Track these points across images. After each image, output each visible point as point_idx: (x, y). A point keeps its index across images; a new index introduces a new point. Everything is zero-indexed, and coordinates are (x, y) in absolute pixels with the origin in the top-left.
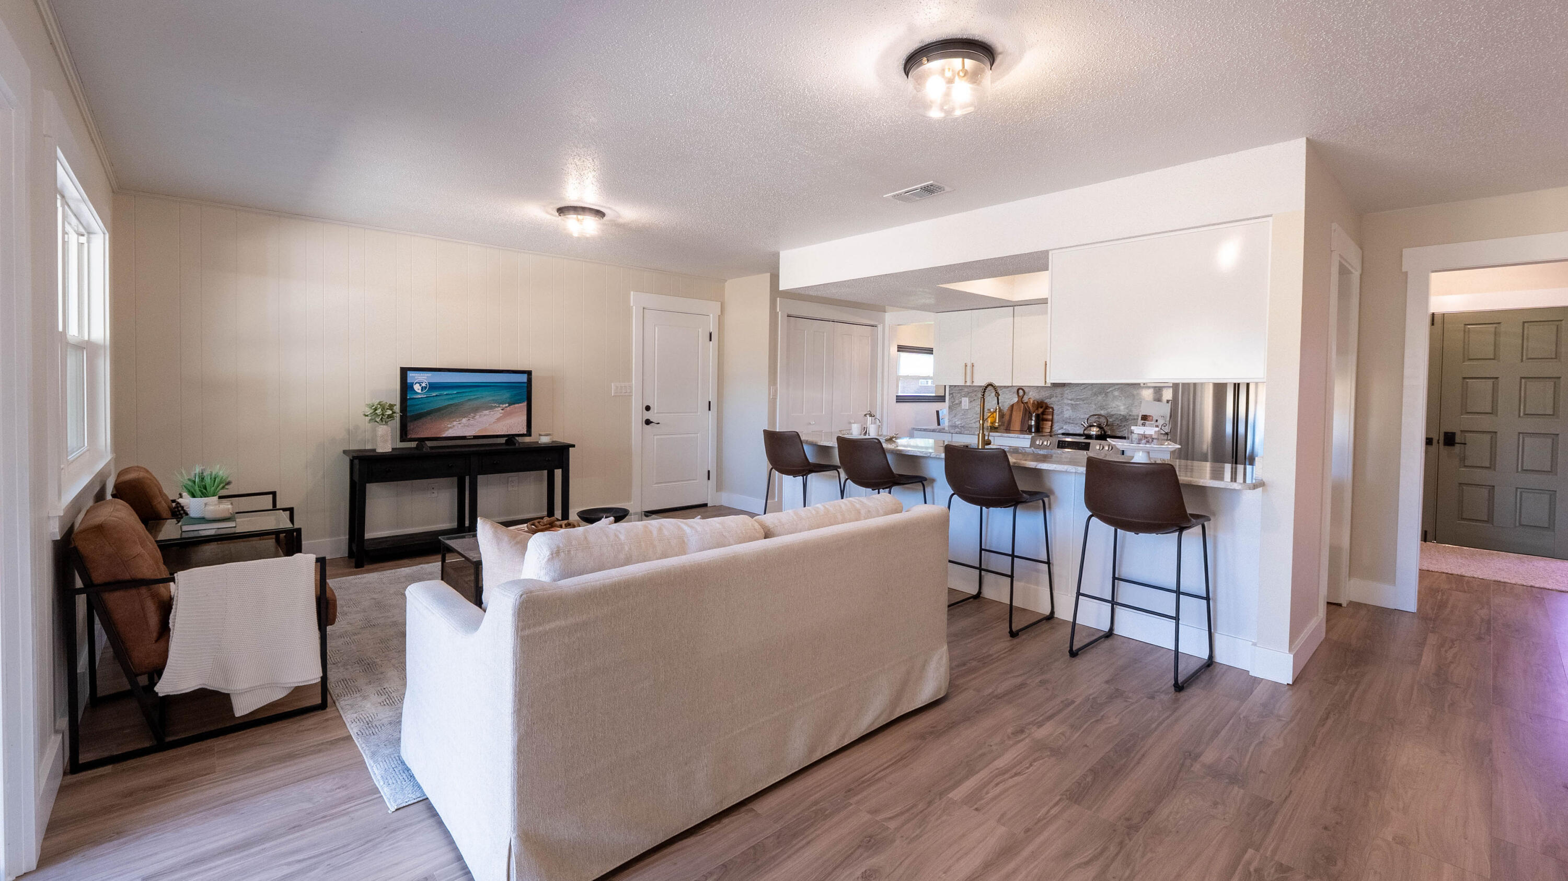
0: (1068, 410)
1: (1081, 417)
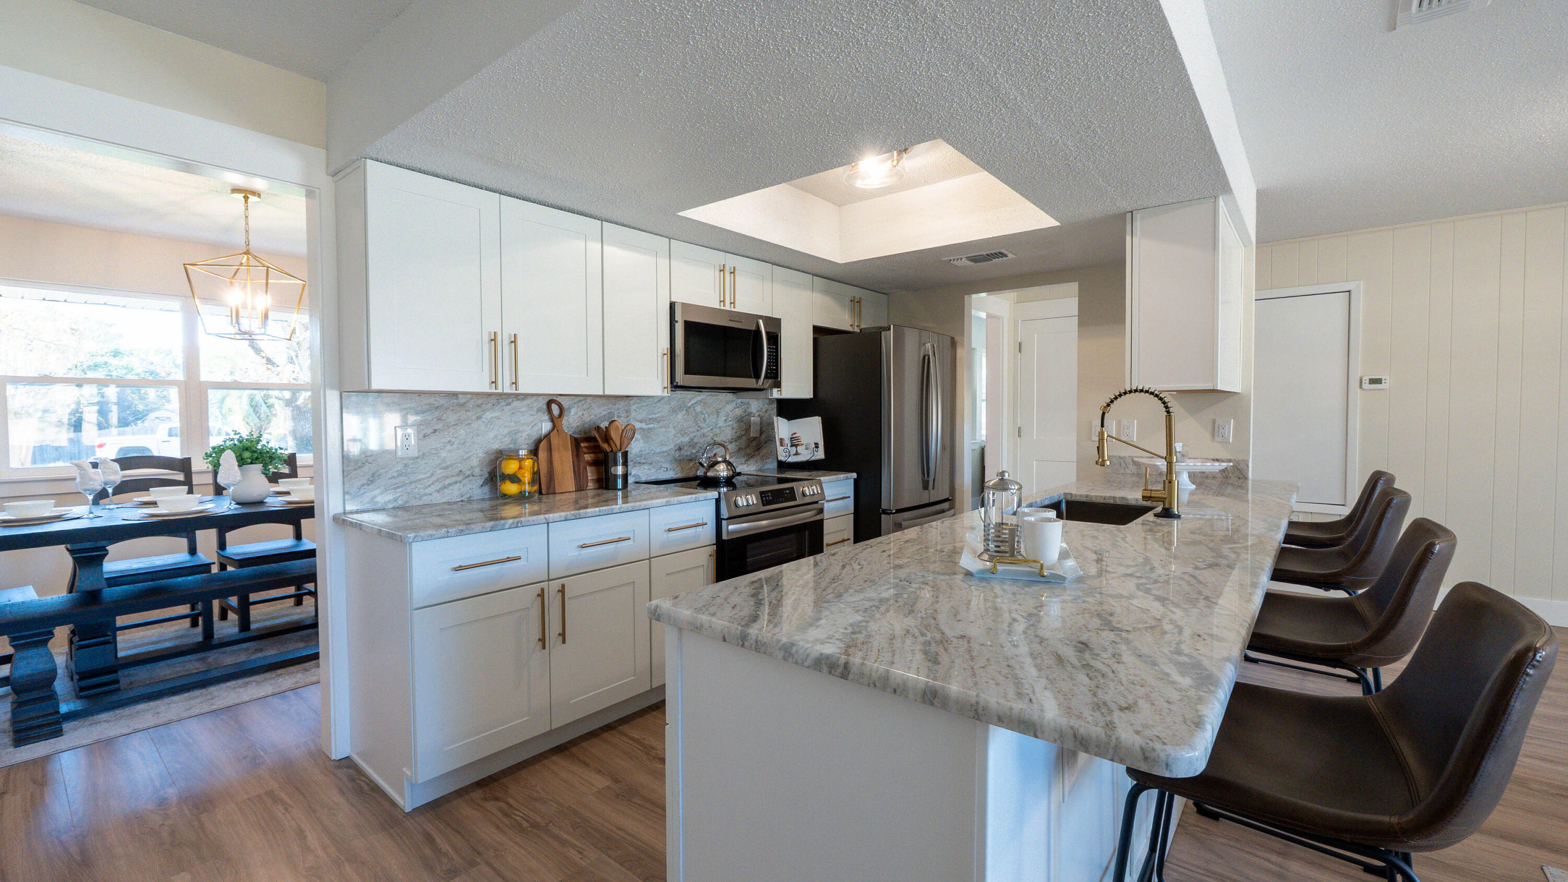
1: (658, 451)
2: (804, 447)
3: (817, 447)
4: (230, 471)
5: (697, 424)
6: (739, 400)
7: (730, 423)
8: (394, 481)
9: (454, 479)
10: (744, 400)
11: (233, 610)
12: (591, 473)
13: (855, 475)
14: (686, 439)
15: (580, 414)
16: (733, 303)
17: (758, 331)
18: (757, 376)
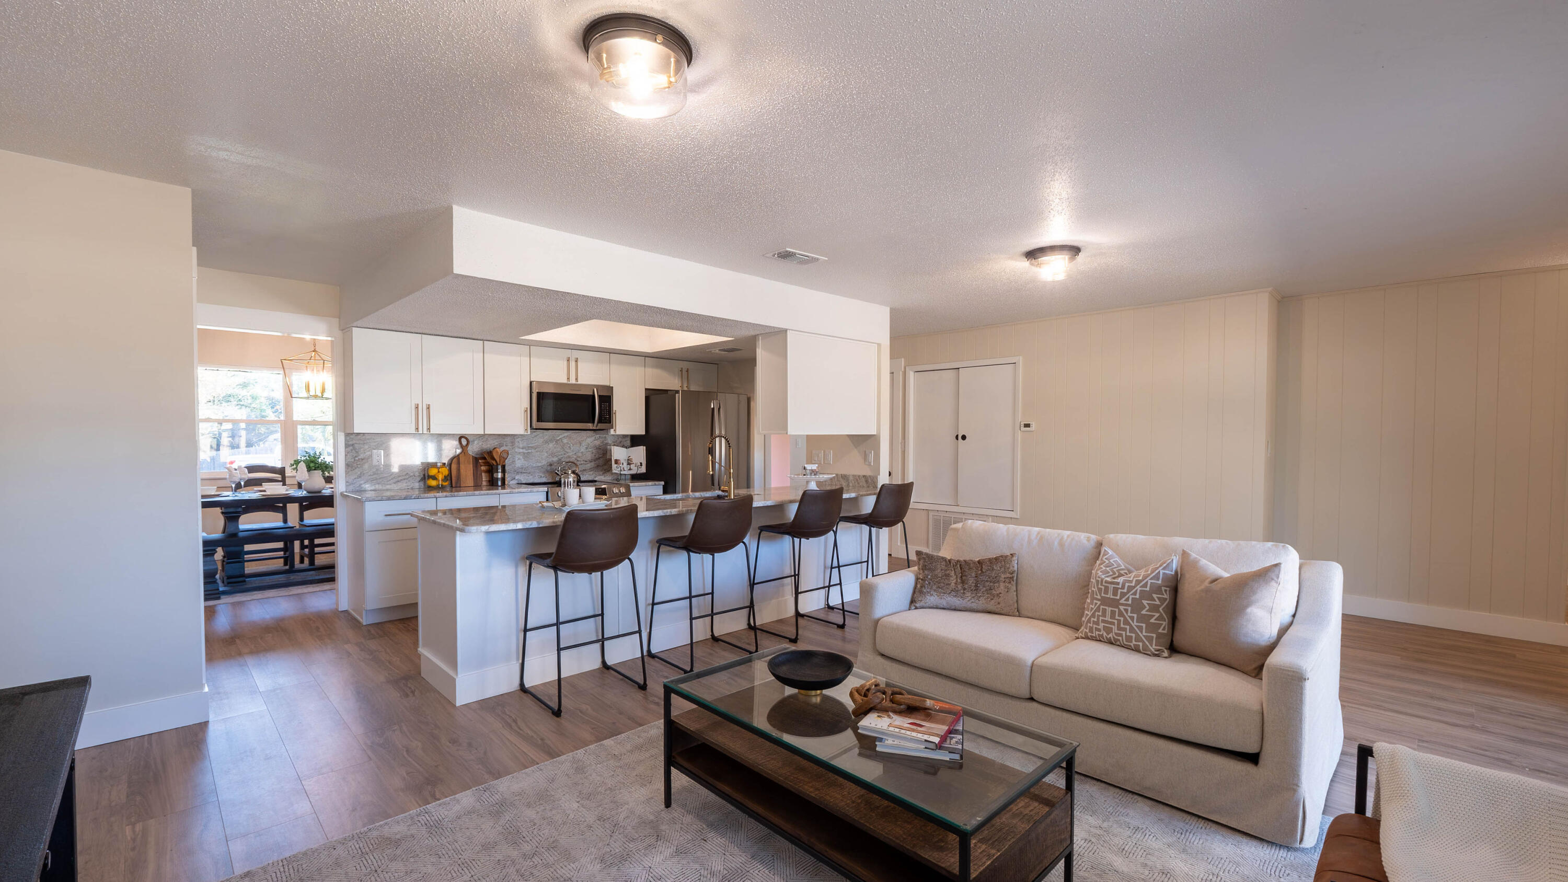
0: (519, 459)
1: (534, 465)
2: (634, 465)
3: (641, 465)
4: (302, 474)
5: (564, 450)
6: (598, 436)
7: (590, 450)
8: (372, 477)
9: (403, 478)
10: (601, 436)
11: (307, 556)
12: (484, 477)
13: (663, 483)
14: (555, 459)
15: (480, 444)
16: (577, 379)
17: (593, 396)
18: (593, 422)
